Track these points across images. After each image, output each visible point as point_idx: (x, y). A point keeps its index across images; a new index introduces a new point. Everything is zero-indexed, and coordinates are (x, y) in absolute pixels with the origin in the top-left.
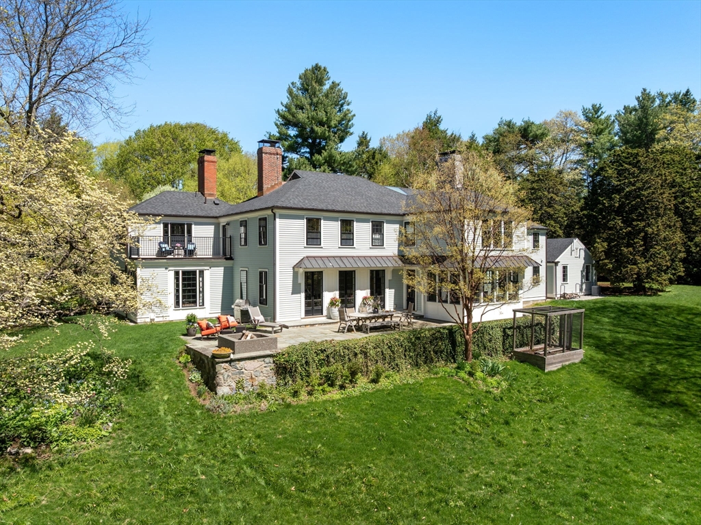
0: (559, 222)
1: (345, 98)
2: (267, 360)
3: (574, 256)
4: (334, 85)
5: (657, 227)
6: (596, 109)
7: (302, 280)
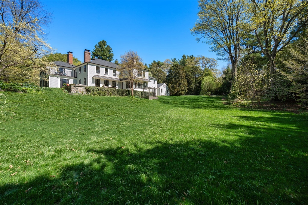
0: (162, 80)
1: (111, 50)
2: (84, 88)
3: (164, 87)
4: (108, 46)
5: (182, 81)
6: (175, 59)
7: (95, 81)
